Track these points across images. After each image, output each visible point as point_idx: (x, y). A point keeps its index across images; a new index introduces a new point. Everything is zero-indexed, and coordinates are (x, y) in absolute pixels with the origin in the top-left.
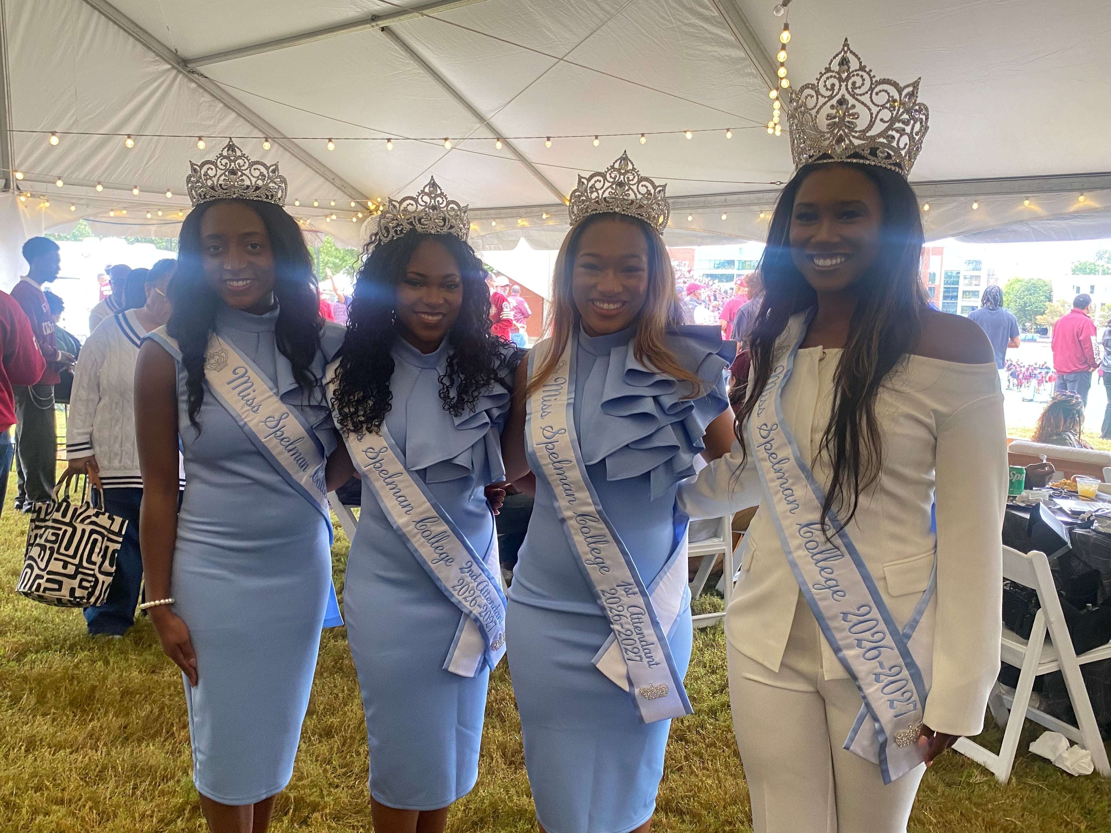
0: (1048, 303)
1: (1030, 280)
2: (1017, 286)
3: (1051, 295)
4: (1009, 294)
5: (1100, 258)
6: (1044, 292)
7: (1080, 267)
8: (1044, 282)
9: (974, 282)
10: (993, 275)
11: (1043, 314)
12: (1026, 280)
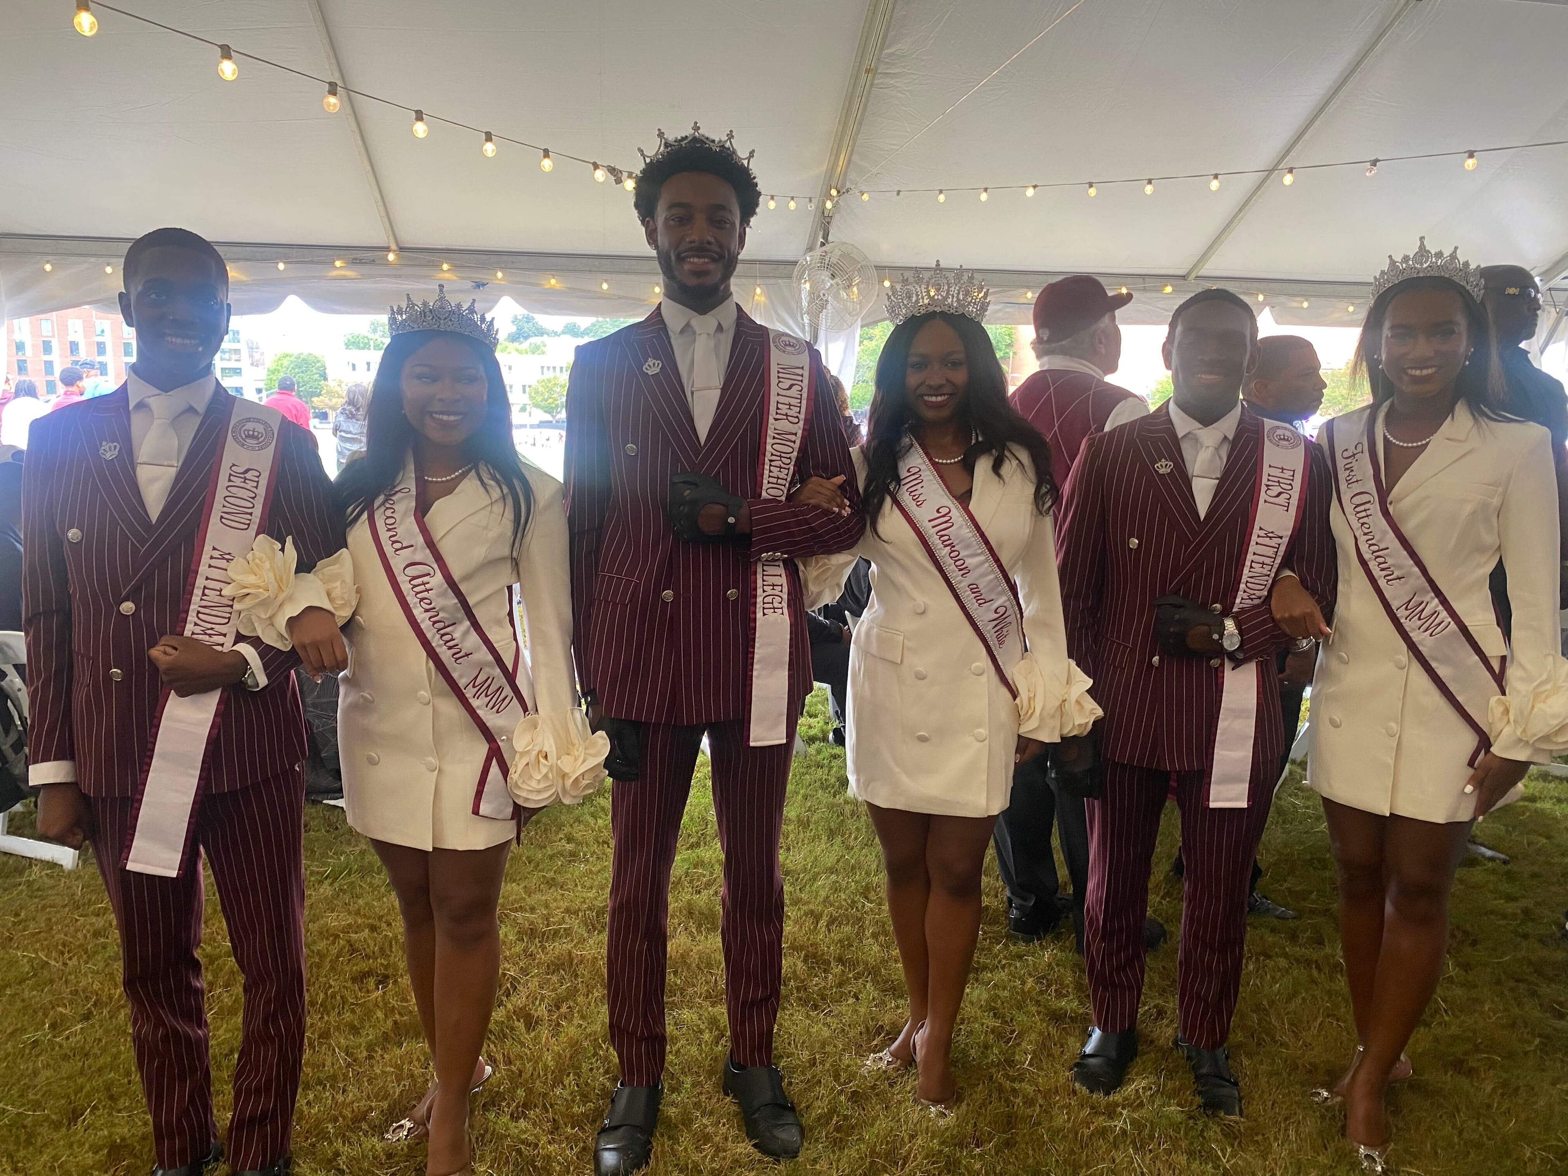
0: (323, 382)
1: (300, 355)
2: (286, 362)
3: (325, 373)
4: (279, 371)
5: (375, 331)
6: (317, 369)
7: (352, 340)
8: (316, 357)
9: (234, 357)
10: (257, 348)
11: (319, 395)
12: (296, 354)
